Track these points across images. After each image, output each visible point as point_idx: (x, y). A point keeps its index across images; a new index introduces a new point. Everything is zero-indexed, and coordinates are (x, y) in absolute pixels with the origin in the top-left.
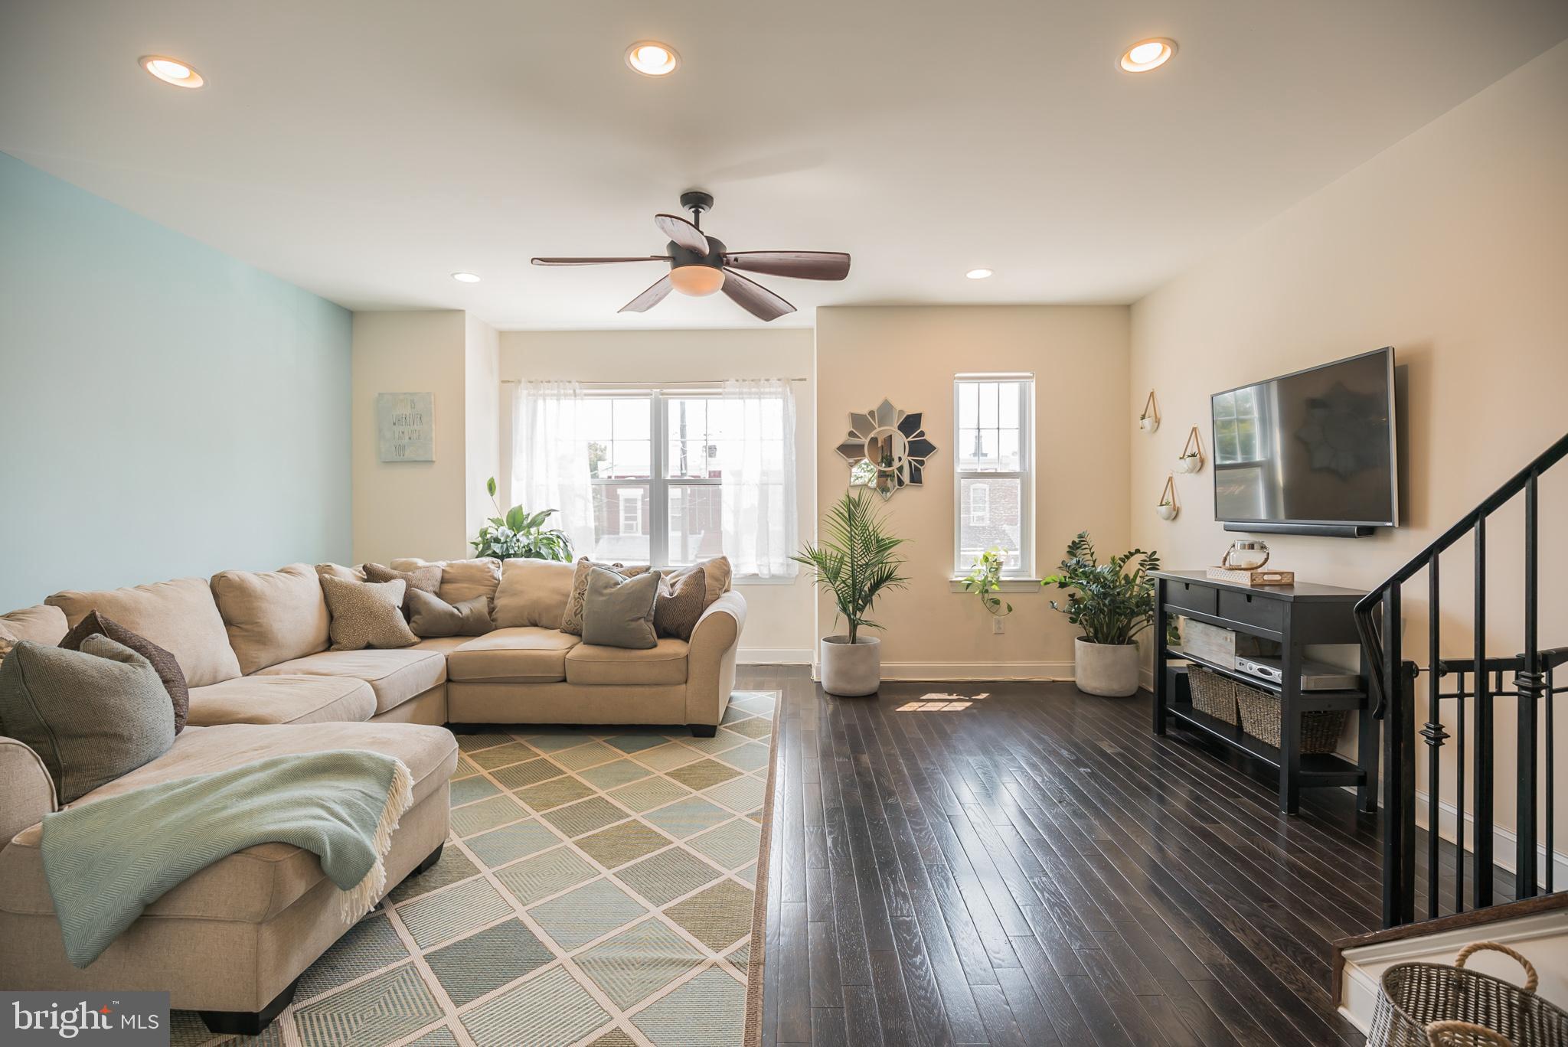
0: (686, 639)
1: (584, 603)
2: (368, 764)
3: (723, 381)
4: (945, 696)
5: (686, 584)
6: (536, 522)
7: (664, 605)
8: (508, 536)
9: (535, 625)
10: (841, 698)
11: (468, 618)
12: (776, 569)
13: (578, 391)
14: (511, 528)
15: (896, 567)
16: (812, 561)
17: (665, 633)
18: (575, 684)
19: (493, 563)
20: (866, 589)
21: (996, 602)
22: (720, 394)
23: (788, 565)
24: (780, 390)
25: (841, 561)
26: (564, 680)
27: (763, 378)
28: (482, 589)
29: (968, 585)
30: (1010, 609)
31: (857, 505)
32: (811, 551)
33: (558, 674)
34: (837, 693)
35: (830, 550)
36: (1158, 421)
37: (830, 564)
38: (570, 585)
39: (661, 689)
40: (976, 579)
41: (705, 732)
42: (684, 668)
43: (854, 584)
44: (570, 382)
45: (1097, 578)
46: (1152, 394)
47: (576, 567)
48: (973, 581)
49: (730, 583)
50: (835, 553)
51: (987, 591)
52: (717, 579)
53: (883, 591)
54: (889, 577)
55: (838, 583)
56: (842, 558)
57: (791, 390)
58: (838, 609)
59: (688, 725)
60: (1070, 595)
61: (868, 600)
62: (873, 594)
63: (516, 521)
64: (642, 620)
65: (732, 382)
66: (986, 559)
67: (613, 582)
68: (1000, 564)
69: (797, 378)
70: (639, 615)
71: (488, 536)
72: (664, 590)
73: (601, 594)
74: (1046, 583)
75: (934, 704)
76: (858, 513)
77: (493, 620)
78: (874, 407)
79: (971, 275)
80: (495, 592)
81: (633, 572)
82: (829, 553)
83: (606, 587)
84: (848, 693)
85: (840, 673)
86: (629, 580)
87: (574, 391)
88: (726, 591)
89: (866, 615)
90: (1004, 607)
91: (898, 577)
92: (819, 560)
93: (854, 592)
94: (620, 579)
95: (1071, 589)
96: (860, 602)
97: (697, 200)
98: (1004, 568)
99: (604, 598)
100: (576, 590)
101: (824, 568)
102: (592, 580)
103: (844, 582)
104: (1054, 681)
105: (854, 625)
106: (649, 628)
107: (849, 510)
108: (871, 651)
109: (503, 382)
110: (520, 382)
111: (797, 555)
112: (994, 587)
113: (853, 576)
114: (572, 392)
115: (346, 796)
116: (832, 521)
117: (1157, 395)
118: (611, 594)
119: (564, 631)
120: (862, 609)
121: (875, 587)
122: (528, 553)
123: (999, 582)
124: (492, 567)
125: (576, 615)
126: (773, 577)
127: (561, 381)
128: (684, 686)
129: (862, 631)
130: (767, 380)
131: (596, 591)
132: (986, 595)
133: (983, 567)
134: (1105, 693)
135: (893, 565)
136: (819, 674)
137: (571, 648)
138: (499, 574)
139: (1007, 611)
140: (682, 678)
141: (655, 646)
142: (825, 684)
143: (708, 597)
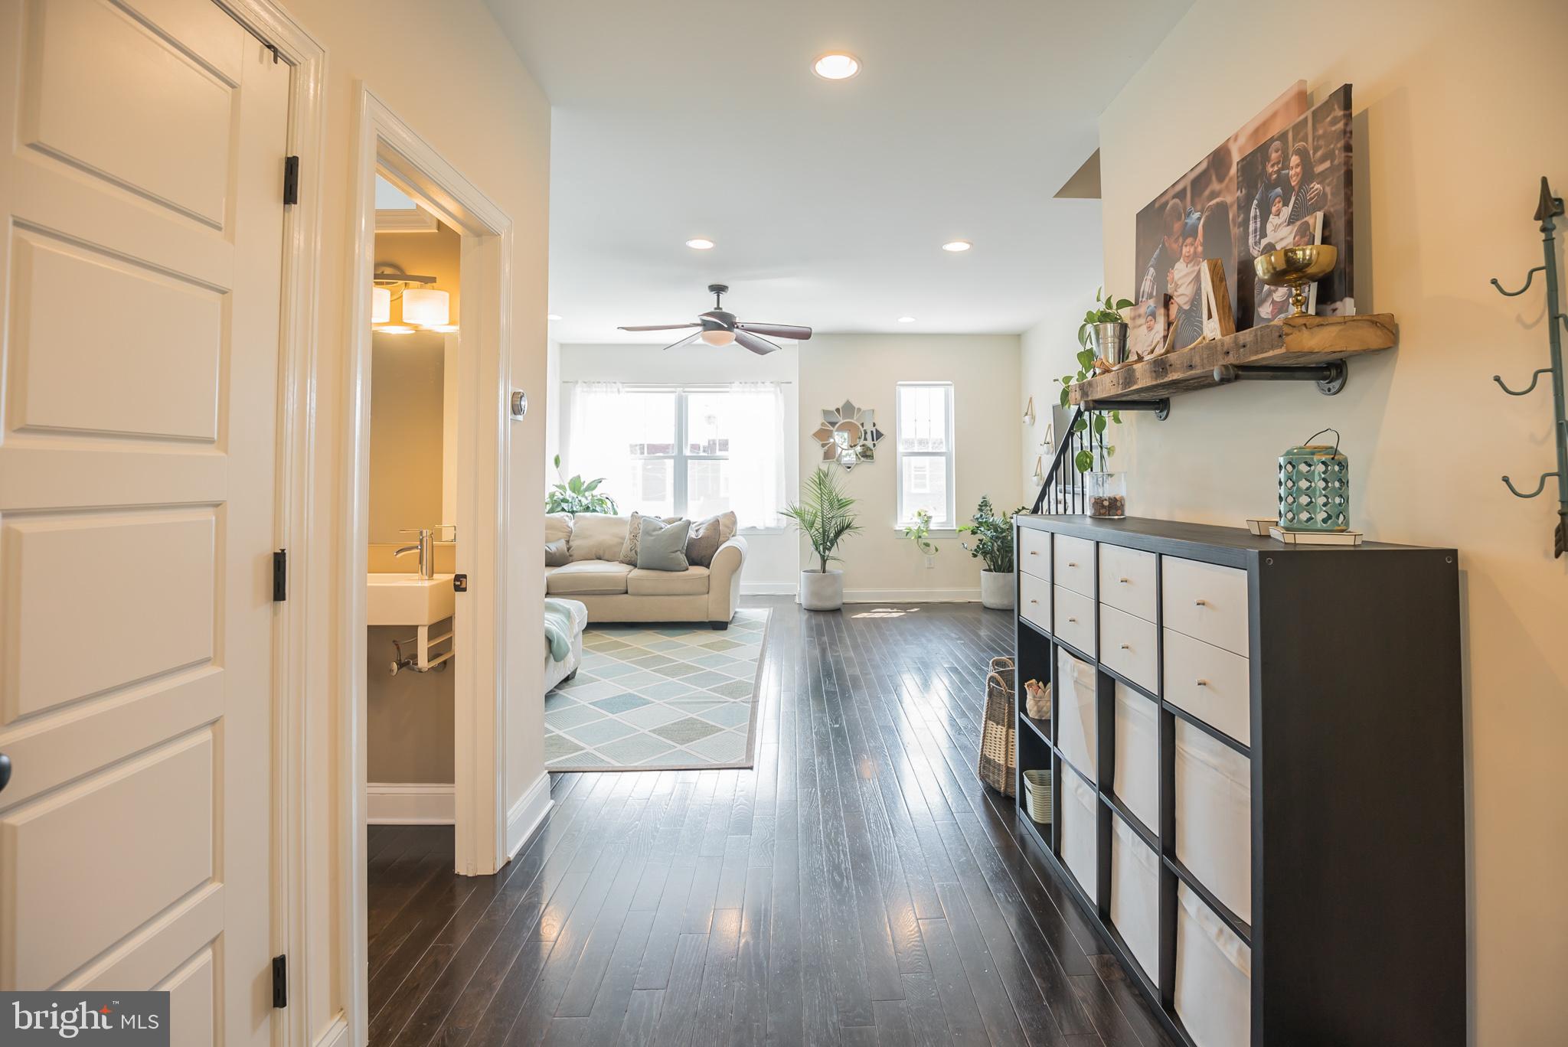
0: (708, 566)
1: (638, 544)
2: (561, 608)
3: (730, 383)
4: (890, 610)
5: (707, 529)
6: (592, 487)
7: (692, 544)
8: (573, 498)
9: (599, 558)
10: (814, 611)
11: (555, 553)
12: (772, 524)
13: (621, 390)
14: (574, 492)
15: (853, 519)
16: (794, 515)
17: (693, 562)
18: (634, 595)
19: (567, 516)
20: (832, 535)
21: (927, 545)
22: (728, 392)
23: (778, 520)
24: (773, 389)
25: (816, 516)
26: (626, 593)
27: (759, 382)
28: (561, 534)
29: (907, 533)
30: (937, 550)
31: (826, 475)
32: (795, 510)
33: (623, 588)
34: (812, 608)
35: (807, 508)
36: (1033, 418)
37: (808, 517)
38: (626, 532)
39: (691, 597)
40: (912, 528)
41: (720, 626)
42: (707, 584)
43: (824, 531)
44: (615, 383)
45: (996, 528)
46: (1031, 399)
47: (630, 519)
48: (911, 530)
49: (736, 530)
50: (811, 510)
51: (920, 537)
52: (728, 527)
53: (844, 536)
54: (848, 526)
55: (813, 531)
56: (816, 513)
57: (781, 390)
58: (813, 548)
59: (709, 622)
60: (979, 540)
61: (834, 541)
62: (837, 538)
63: (576, 485)
64: (679, 552)
65: (737, 383)
66: (920, 514)
67: (658, 527)
68: (930, 517)
69: (785, 381)
70: (676, 549)
71: (555, 498)
72: (692, 534)
73: (652, 536)
74: (960, 531)
75: (878, 614)
76: (827, 481)
77: (571, 556)
78: (840, 406)
79: (901, 320)
80: (570, 537)
81: (670, 521)
82: (807, 510)
83: (654, 530)
84: (819, 608)
85: (815, 594)
86: (669, 526)
87: (618, 390)
88: (733, 536)
89: (833, 552)
90: (932, 548)
91: (855, 526)
92: (799, 514)
93: (824, 537)
94: (663, 526)
95: (980, 536)
96: (828, 544)
97: (718, 289)
98: (933, 521)
99: (652, 538)
100: (631, 533)
101: (803, 520)
102: (642, 526)
103: (817, 530)
104: (969, 602)
105: (824, 561)
106: (682, 558)
107: (819, 477)
108: (835, 578)
109: (564, 382)
110: (577, 382)
111: (785, 511)
112: (924, 533)
113: (823, 526)
114: (616, 390)
115: (555, 619)
116: (808, 487)
117: (1034, 400)
118: (658, 535)
119: (622, 562)
120: (829, 549)
121: (838, 534)
122: (587, 509)
123: (928, 531)
124: (567, 519)
125: (631, 550)
126: (767, 529)
127: (609, 382)
128: (706, 596)
129: (829, 565)
130: (763, 383)
131: (647, 533)
132: (920, 540)
133: (917, 519)
134: (1000, 607)
135: (851, 517)
136: (800, 598)
137: (630, 571)
138: (571, 524)
139: (934, 551)
140: (707, 591)
141: (687, 569)
142: (803, 605)
143: (721, 539)
